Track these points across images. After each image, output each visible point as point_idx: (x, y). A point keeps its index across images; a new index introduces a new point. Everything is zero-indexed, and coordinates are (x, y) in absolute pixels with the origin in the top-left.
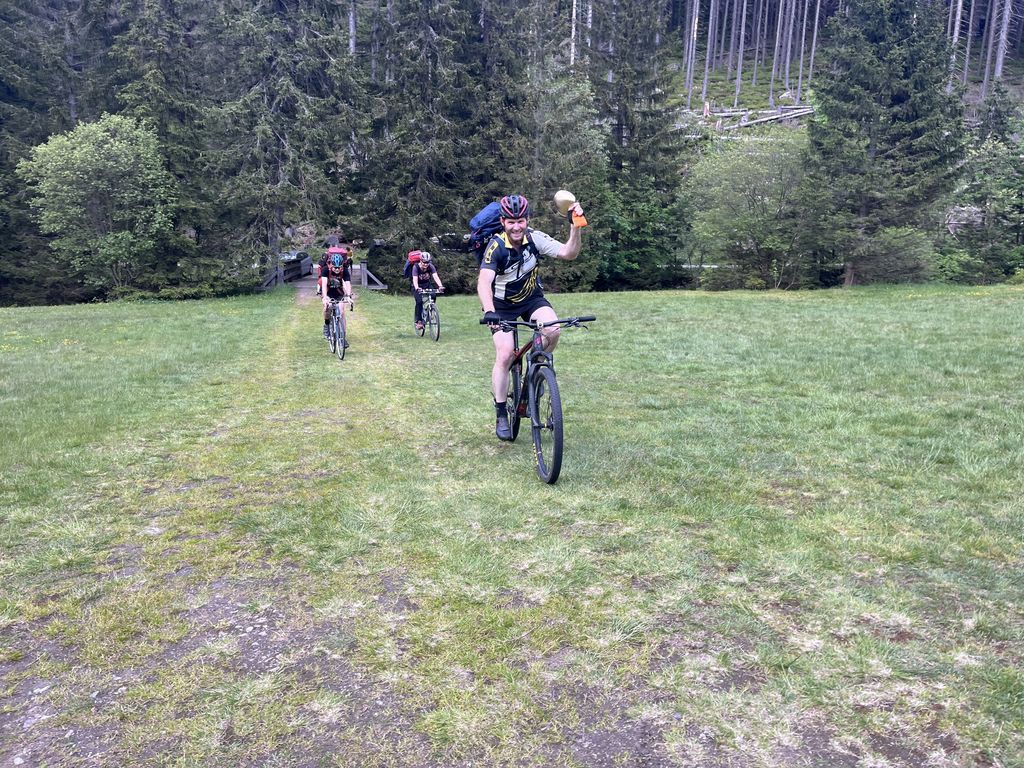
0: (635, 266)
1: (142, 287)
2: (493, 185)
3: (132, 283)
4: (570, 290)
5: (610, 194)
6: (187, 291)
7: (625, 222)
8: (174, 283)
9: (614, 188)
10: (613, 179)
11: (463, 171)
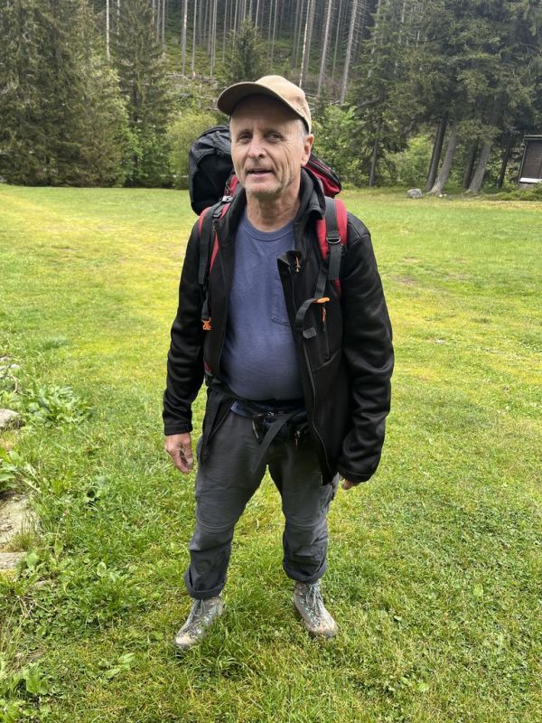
0: (147, 175)
2: (63, 126)
4: (110, 186)
5: (130, 135)
7: (139, 151)
9: (132, 131)
10: (131, 126)
11: (46, 117)
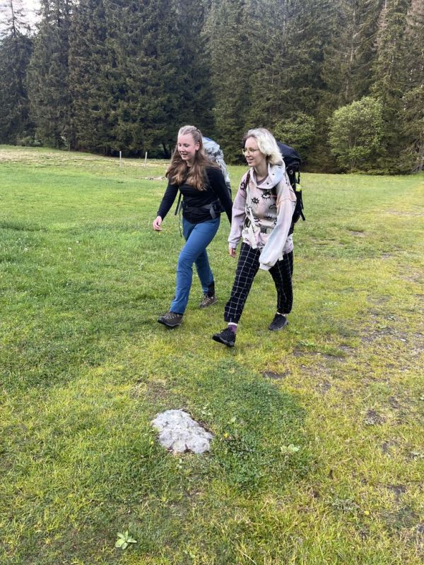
1: (361, 169)
3: (358, 167)
6: (379, 171)
8: (373, 168)
